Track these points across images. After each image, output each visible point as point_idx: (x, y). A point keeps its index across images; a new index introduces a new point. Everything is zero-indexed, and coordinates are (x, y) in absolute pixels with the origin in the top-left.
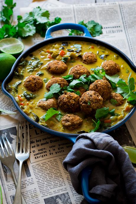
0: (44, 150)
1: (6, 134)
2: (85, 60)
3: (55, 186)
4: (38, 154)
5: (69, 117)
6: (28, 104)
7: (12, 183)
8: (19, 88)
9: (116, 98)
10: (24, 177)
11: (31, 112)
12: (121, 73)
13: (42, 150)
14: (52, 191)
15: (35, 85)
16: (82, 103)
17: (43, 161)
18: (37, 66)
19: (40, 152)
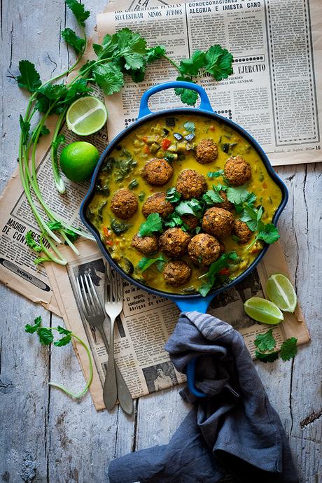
0: (141, 298)
1: (90, 270)
2: (199, 158)
3: (156, 352)
4: (133, 304)
5: (174, 269)
6: (118, 243)
7: (102, 345)
8: (104, 212)
9: (240, 232)
10: (117, 338)
11: (122, 257)
12: (252, 181)
13: (138, 297)
14: (152, 358)
15: (127, 213)
16: (192, 255)
17: (140, 315)
18: (128, 171)
19: (137, 300)
